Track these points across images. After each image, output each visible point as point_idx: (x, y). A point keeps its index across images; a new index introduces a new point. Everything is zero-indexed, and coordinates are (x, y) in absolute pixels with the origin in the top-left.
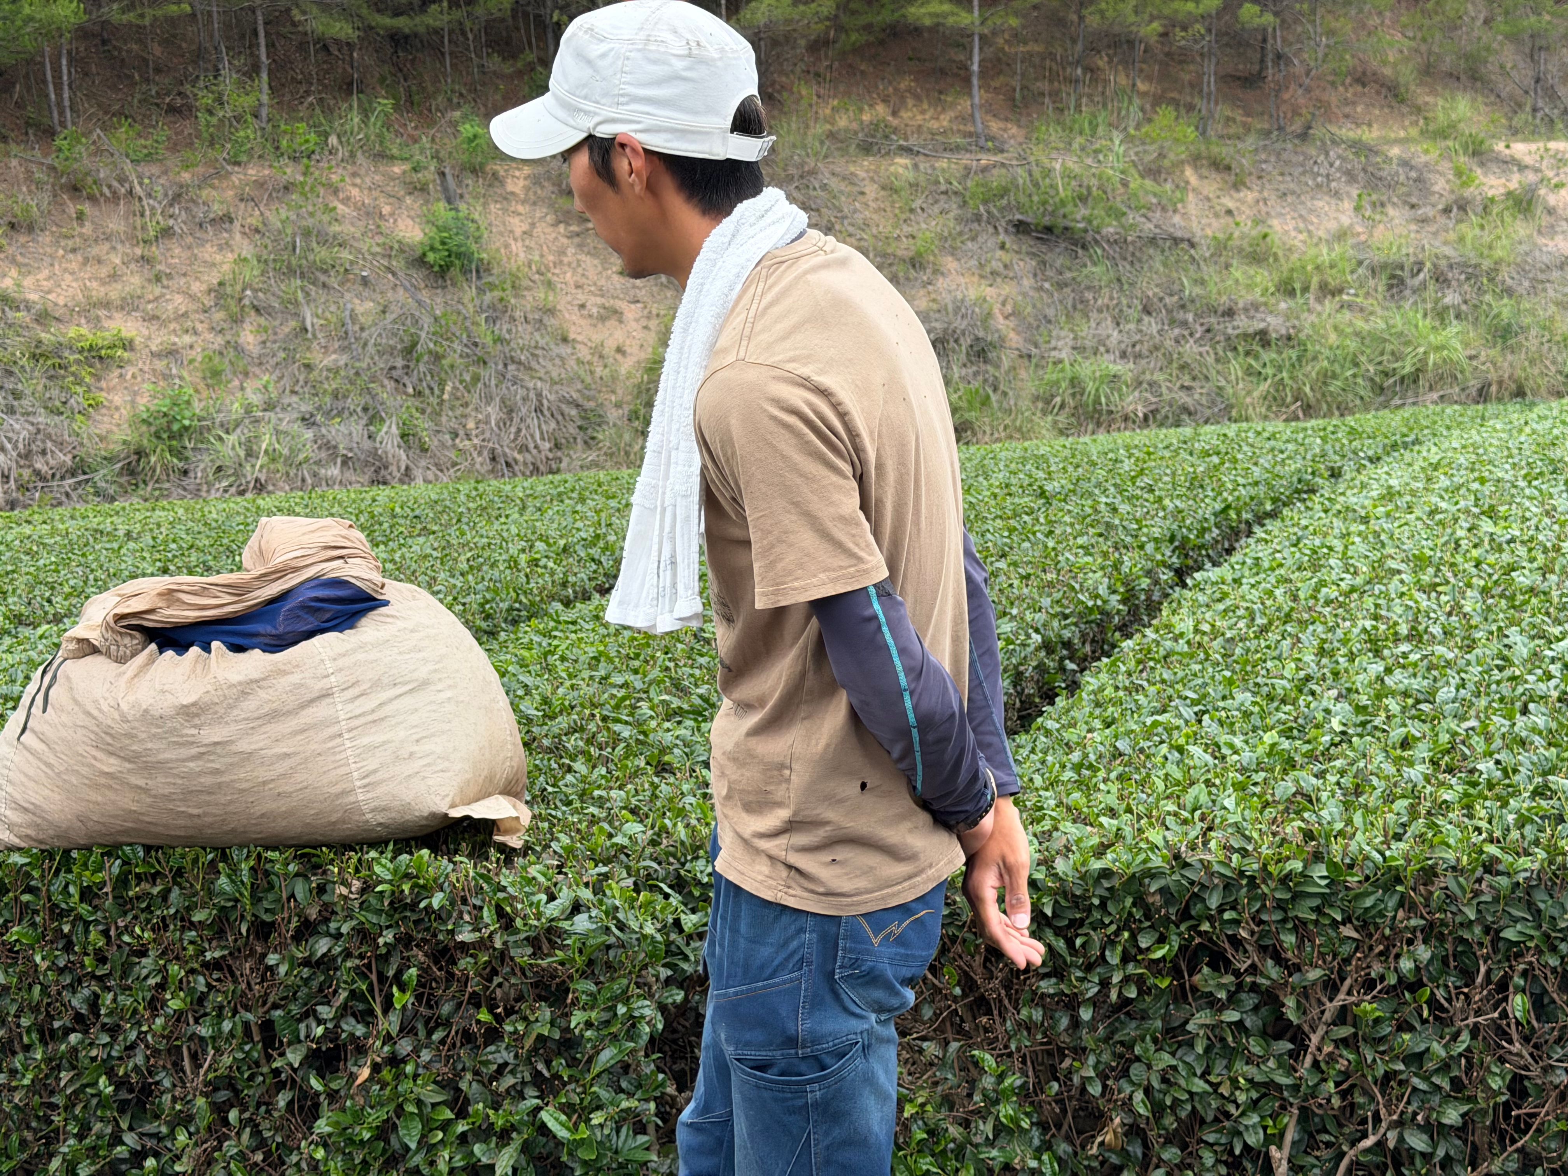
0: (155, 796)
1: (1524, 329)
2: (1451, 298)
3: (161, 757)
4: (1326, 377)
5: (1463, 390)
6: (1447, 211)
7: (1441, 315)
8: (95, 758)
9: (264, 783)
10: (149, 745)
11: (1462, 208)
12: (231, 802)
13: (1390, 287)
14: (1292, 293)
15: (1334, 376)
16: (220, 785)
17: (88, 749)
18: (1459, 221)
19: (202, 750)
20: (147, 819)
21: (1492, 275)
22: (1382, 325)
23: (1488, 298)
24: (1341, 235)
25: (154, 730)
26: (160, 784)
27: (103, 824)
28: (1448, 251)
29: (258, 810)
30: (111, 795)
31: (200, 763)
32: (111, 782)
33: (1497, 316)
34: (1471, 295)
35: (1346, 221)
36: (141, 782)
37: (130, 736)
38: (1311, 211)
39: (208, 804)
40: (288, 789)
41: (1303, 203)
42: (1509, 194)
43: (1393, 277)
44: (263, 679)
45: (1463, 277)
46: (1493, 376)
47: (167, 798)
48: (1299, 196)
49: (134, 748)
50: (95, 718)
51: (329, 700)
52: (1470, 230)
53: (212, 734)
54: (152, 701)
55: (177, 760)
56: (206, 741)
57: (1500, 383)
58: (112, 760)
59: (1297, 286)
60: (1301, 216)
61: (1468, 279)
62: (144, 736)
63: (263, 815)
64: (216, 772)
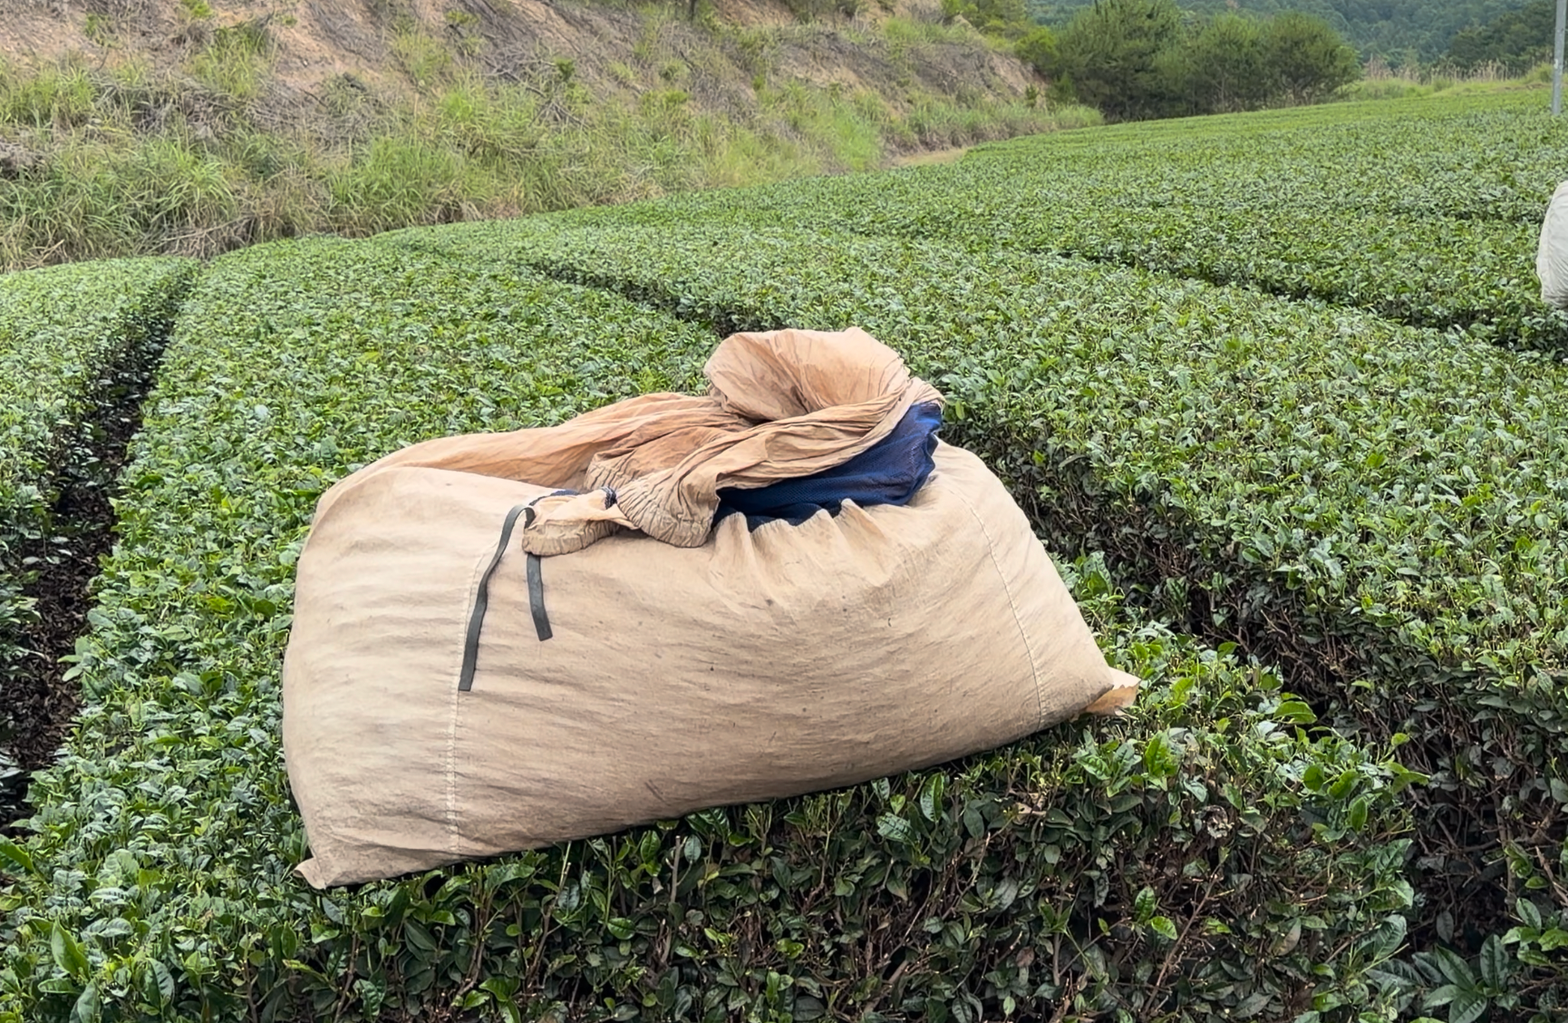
0: (814, 726)
1: (283, 165)
2: (203, 131)
3: (838, 666)
4: (88, 213)
5: (231, 226)
6: (180, 41)
7: (196, 146)
8: (706, 688)
9: (952, 682)
10: (824, 653)
11: (199, 38)
12: (914, 715)
13: (137, 118)
14: (30, 120)
15: (97, 212)
16: (905, 694)
17: (690, 676)
18: (194, 52)
19: (893, 647)
20: (784, 762)
21: (239, 106)
22: (138, 157)
23: (239, 131)
24: (73, 61)
25: (832, 630)
26: (828, 706)
27: (697, 785)
28: (189, 82)
29: (938, 722)
30: (731, 738)
31: (888, 666)
32: (736, 718)
33: (254, 150)
34: (221, 126)
35: (74, 45)
36: (796, 710)
37: (794, 644)
38: (33, 33)
39: (886, 723)
40: (975, 684)
41: (22, 23)
42: (239, 26)
43: (138, 107)
44: (941, 541)
45: (211, 109)
46: (260, 212)
47: (833, 726)
48: (17, 16)
49: (797, 660)
50: (714, 628)
51: (989, 561)
52: (208, 60)
53: (905, 623)
54: (825, 589)
55: (862, 667)
56: (898, 635)
57: (266, 218)
58: (743, 685)
59: (36, 114)
60: (22, 37)
61: (216, 112)
62: (816, 640)
63: (944, 727)
64: (906, 675)
